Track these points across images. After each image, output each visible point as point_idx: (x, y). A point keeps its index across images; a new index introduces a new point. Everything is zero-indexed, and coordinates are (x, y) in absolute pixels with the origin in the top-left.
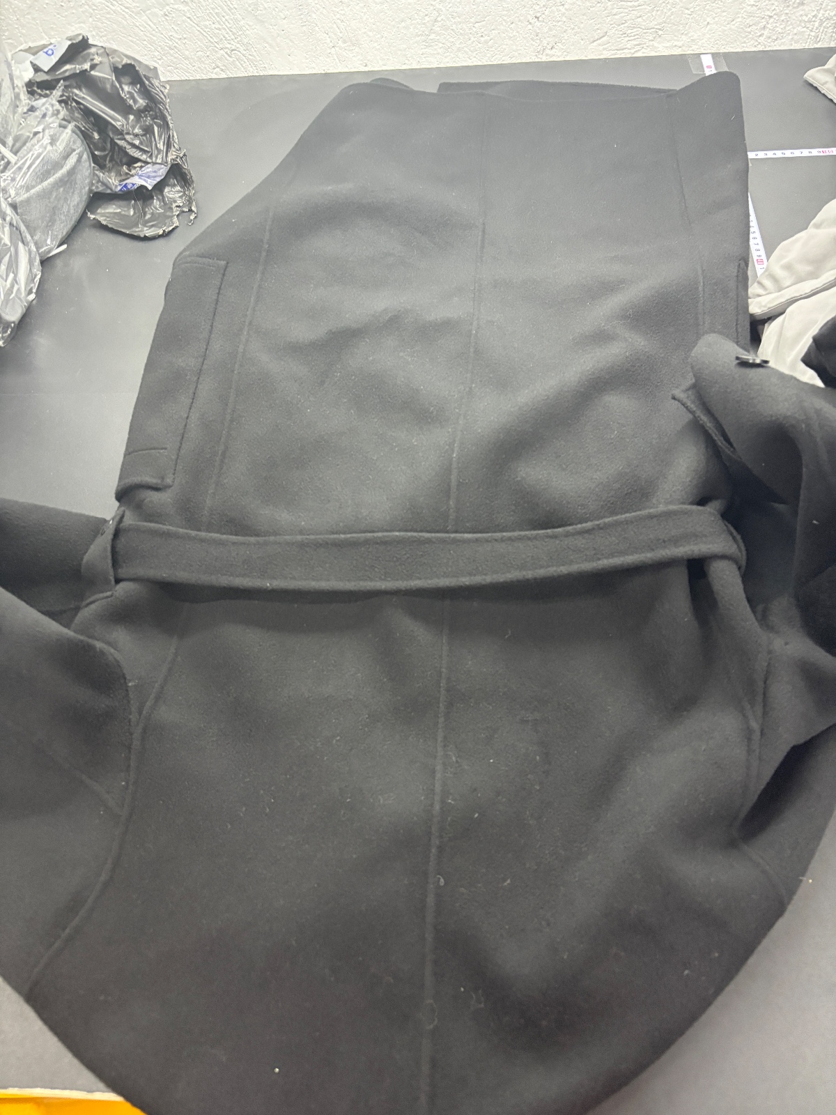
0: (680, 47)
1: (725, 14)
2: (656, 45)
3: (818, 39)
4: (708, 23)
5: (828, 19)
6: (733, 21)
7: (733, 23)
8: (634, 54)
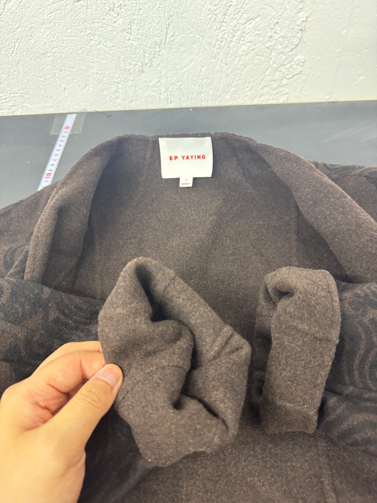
0: (51, 108)
1: (75, 80)
2: (28, 106)
3: (169, 101)
4: (64, 88)
5: (171, 85)
6: (86, 87)
7: (87, 88)
8: (13, 113)
